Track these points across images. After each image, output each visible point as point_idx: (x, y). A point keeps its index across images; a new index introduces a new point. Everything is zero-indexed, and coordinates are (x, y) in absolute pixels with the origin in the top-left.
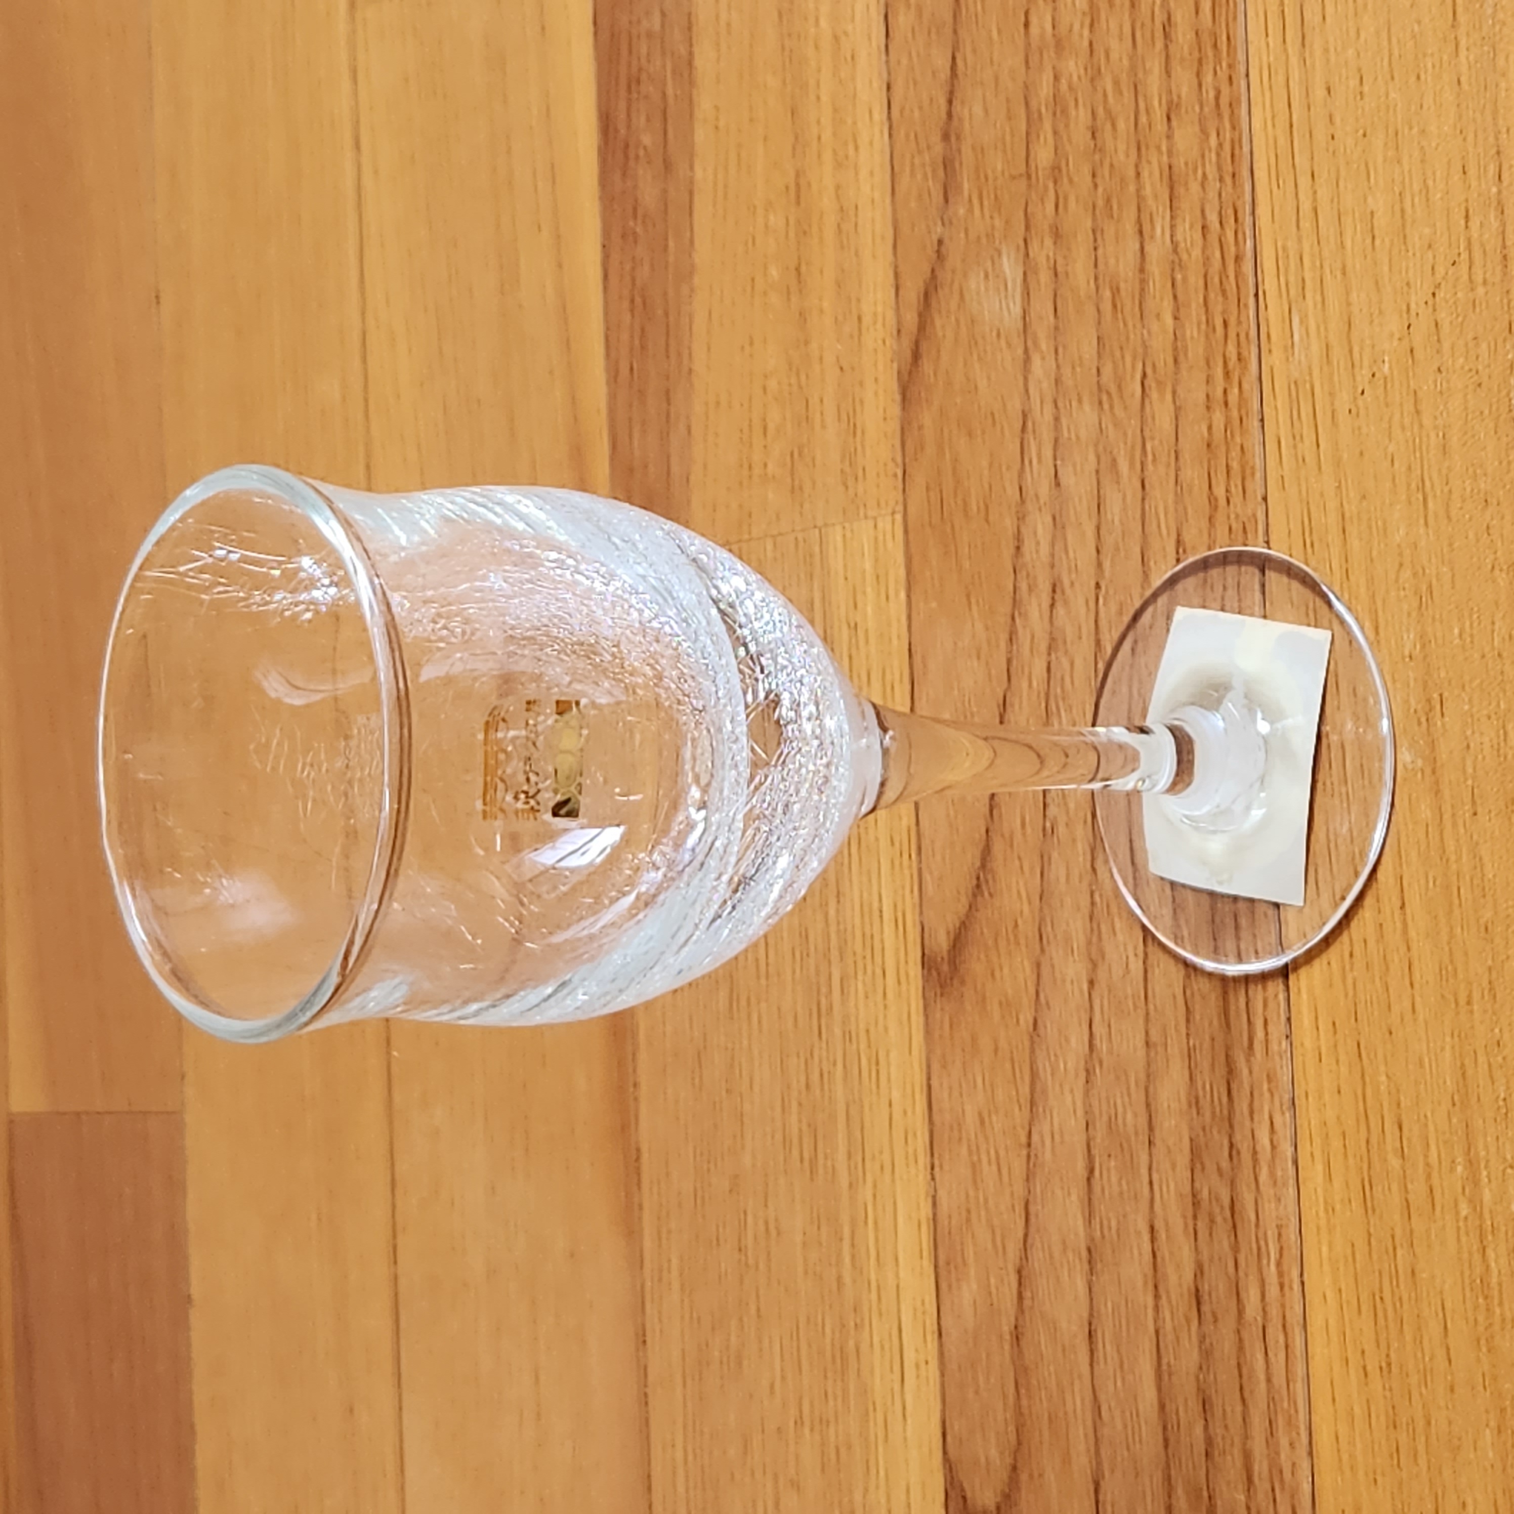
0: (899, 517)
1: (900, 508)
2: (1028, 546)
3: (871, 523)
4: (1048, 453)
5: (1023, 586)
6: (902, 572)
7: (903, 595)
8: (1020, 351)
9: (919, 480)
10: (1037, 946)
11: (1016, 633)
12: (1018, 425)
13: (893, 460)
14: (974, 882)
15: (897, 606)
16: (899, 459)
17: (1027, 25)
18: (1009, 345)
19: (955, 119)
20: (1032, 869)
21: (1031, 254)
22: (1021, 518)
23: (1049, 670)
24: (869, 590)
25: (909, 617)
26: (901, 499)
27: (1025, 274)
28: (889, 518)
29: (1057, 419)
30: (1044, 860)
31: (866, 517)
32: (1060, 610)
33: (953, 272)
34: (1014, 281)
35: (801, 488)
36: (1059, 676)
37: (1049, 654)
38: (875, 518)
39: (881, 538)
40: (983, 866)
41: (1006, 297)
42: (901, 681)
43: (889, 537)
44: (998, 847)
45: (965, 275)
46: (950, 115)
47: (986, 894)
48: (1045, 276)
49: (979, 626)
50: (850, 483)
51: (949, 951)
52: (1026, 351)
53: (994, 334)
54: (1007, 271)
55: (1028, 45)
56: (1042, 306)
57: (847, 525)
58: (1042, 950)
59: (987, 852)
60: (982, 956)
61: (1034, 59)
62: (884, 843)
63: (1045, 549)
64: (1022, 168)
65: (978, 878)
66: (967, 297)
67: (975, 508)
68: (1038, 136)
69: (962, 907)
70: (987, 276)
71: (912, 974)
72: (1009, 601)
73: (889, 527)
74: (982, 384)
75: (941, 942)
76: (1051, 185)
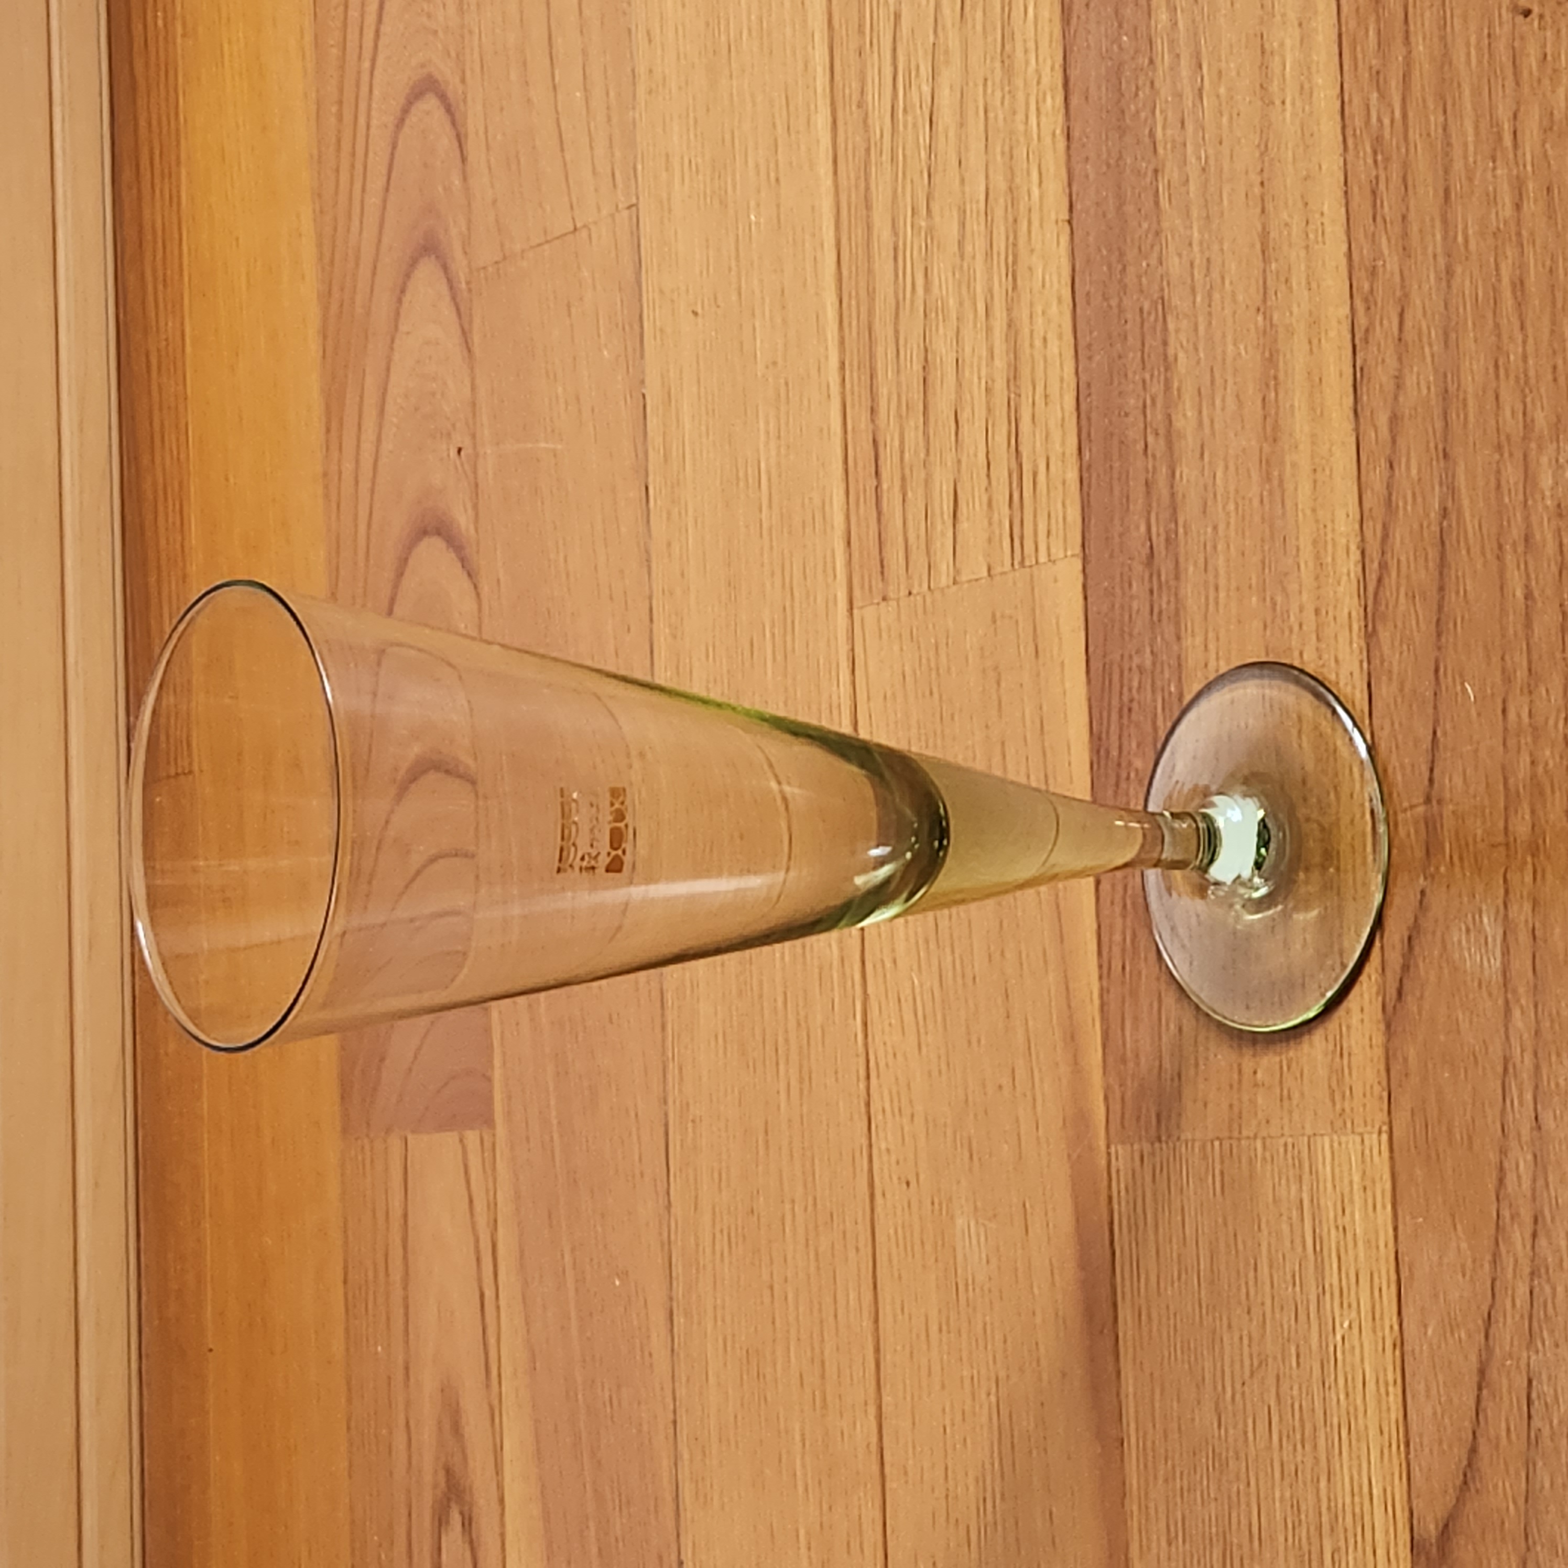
0: (1385, 1137)
1: (1385, 1128)
2: (1511, 1178)
3: (1358, 1139)
4: (1529, 1097)
5: (1506, 1213)
6: (1388, 1186)
7: (1389, 1207)
8: (1501, 1002)
9: (1404, 1102)
10: (1523, 1544)
11: (1500, 1256)
12: (1500, 1069)
13: (1379, 1083)
14: (1461, 1477)
15: (1385, 1215)
16: (1385, 1083)
17: (1504, 711)
18: (1490, 994)
19: (1436, 785)
20: (1517, 1474)
21: (1510, 915)
22: (1503, 1152)
23: (1531, 1293)
24: (1356, 1198)
25: (1396, 1229)
26: (1386, 1119)
27: (1505, 933)
28: (1375, 1136)
29: (1537, 1067)
30: (1530, 1465)
31: (1353, 1132)
32: (1542, 1242)
33: (1436, 921)
34: (1494, 940)
35: (1289, 1098)
36: (1541, 1300)
37: (1532, 1280)
38: (1361, 1135)
39: (1367, 1152)
40: (1470, 1465)
41: (1487, 952)
42: (1389, 1287)
43: (1376, 1151)
44: (1484, 1449)
45: (1448, 928)
46: (1431, 780)
47: (1473, 1490)
48: (1524, 937)
49: (1464, 1245)
50: (1338, 1097)
51: (1437, 1541)
52: (1507, 1002)
53: (1476, 984)
54: (1488, 929)
55: (1506, 729)
56: (1521, 963)
57: (1335, 1137)
58: (1528, 1549)
59: (1473, 1450)
60: (1470, 1547)
61: (1511, 742)
62: (1373, 1432)
63: (1526, 1184)
64: (1501, 839)
65: (1465, 1475)
66: (1449, 947)
67: (1458, 1137)
68: (1516, 812)
69: (1450, 1499)
70: (1468, 930)
71: (1402, 1555)
72: (1493, 1226)
73: (1375, 1142)
74: (1464, 1026)
75: (1430, 1529)
76: (1529, 859)
